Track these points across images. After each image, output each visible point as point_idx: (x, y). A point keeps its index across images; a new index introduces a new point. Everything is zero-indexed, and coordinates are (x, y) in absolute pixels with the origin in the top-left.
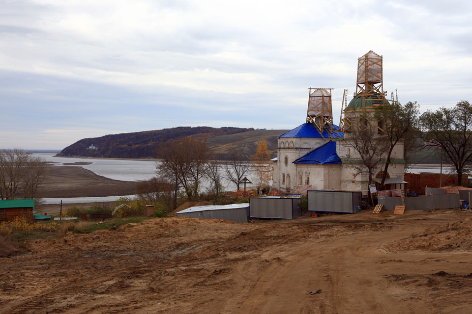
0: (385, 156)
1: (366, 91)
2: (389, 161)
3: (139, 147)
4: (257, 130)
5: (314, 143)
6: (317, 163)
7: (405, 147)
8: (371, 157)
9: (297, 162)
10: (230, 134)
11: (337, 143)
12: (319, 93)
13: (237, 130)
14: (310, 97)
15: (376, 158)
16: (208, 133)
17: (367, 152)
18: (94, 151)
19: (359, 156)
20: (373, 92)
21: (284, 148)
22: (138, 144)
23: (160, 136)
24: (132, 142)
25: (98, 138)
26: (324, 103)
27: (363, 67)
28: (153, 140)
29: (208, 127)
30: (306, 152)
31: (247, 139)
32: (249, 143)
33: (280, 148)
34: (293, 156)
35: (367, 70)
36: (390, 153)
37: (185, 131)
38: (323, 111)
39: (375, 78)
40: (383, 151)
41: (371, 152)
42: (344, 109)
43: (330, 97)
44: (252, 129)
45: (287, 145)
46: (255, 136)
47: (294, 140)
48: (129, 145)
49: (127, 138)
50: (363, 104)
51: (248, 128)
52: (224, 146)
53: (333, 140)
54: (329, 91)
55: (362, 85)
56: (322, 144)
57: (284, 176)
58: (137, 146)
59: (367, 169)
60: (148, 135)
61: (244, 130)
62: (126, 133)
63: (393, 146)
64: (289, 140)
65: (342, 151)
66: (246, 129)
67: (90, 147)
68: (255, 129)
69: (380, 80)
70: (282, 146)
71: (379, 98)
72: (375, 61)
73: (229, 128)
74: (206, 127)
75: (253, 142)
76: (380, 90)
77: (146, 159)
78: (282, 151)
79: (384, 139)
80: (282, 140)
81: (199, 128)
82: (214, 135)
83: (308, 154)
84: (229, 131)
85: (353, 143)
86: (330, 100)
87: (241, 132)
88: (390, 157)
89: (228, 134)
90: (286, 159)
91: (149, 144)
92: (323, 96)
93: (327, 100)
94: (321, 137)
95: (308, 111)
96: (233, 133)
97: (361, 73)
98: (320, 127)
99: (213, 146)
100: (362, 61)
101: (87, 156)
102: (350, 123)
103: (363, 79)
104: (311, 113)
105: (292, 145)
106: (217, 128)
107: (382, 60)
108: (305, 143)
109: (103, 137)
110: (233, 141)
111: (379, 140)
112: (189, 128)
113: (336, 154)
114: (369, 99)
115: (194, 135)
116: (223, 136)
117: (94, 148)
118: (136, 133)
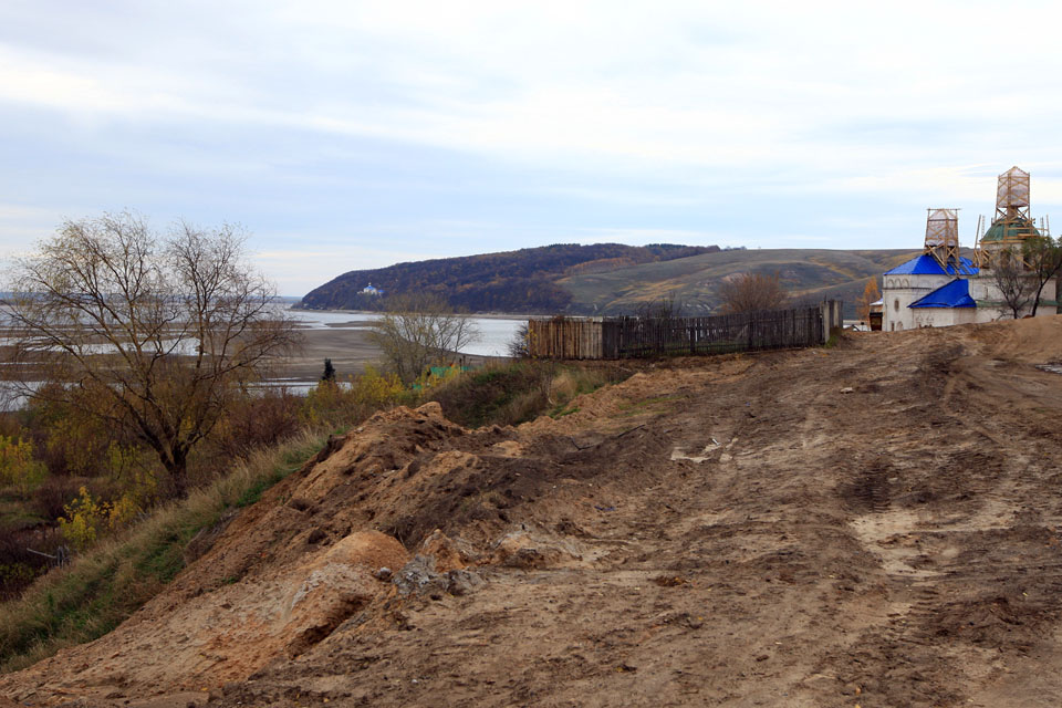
0: (1033, 296)
1: (1008, 217)
2: (1038, 303)
3: (472, 289)
4: (726, 250)
5: (935, 282)
6: (944, 306)
7: (1057, 286)
8: (1017, 298)
9: (913, 306)
10: (668, 260)
11: (970, 282)
12: (941, 216)
13: (681, 249)
14: (929, 221)
15: (1023, 299)
16: (620, 259)
17: (1012, 291)
18: (373, 297)
19: (1003, 297)
20: (1017, 219)
21: (893, 288)
22: (468, 282)
23: (515, 264)
24: (456, 279)
25: (381, 270)
26: (947, 228)
27: (1005, 188)
28: (501, 273)
29: (618, 245)
30: (925, 293)
31: (707, 271)
32: (710, 279)
33: (886, 289)
34: (907, 298)
35: (1010, 192)
36: (1039, 293)
37: (570, 253)
38: (947, 240)
39: (1020, 201)
40: (1030, 290)
41: (1017, 292)
42: (980, 238)
43: (956, 220)
44: (716, 249)
45: (898, 285)
46: (723, 263)
47: (910, 278)
48: (450, 285)
49: (443, 270)
50: (1006, 233)
51: (706, 246)
52: (656, 285)
53: (963, 278)
54: (954, 212)
55: (1003, 210)
56: (947, 282)
57: (893, 325)
58: (468, 286)
59: (1011, 311)
60: (488, 264)
61: (698, 251)
62: (439, 258)
63: (1042, 285)
64: (902, 278)
65: (976, 290)
66: (703, 248)
67: (366, 290)
68: (722, 248)
69: (1027, 204)
70: (890, 285)
71: (1025, 226)
72: (1020, 180)
73: (664, 246)
74: (614, 244)
75: (717, 277)
76: (1026, 215)
77: (488, 315)
78: (889, 292)
79: (1032, 277)
80: (889, 277)
81: (598, 246)
82: (633, 262)
83: (928, 296)
84: (664, 252)
85: (995, 280)
86: (956, 224)
87: (692, 255)
88: (1041, 296)
89: (662, 260)
90: (897, 304)
91: (493, 283)
92: (947, 220)
93: (951, 224)
94: (945, 274)
95: (926, 239)
96: (673, 258)
97: (1002, 194)
98: (942, 258)
99: (631, 287)
100: (1003, 180)
101: (358, 309)
102: (988, 257)
103: (1004, 202)
104: (929, 243)
105: (905, 285)
106: (636, 246)
107: (1028, 179)
108: (924, 281)
109: (392, 268)
110: (675, 274)
111: (1027, 278)
112: (576, 246)
113: (968, 295)
114: (1012, 228)
115: (590, 262)
116: (652, 264)
117: (374, 291)
118: (462, 259)
